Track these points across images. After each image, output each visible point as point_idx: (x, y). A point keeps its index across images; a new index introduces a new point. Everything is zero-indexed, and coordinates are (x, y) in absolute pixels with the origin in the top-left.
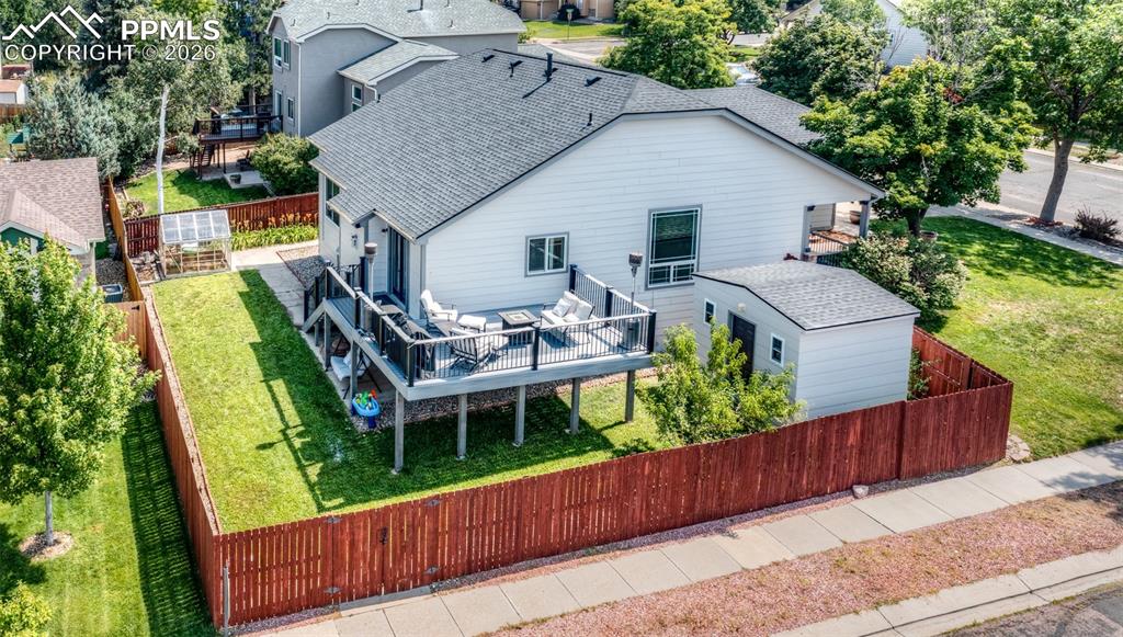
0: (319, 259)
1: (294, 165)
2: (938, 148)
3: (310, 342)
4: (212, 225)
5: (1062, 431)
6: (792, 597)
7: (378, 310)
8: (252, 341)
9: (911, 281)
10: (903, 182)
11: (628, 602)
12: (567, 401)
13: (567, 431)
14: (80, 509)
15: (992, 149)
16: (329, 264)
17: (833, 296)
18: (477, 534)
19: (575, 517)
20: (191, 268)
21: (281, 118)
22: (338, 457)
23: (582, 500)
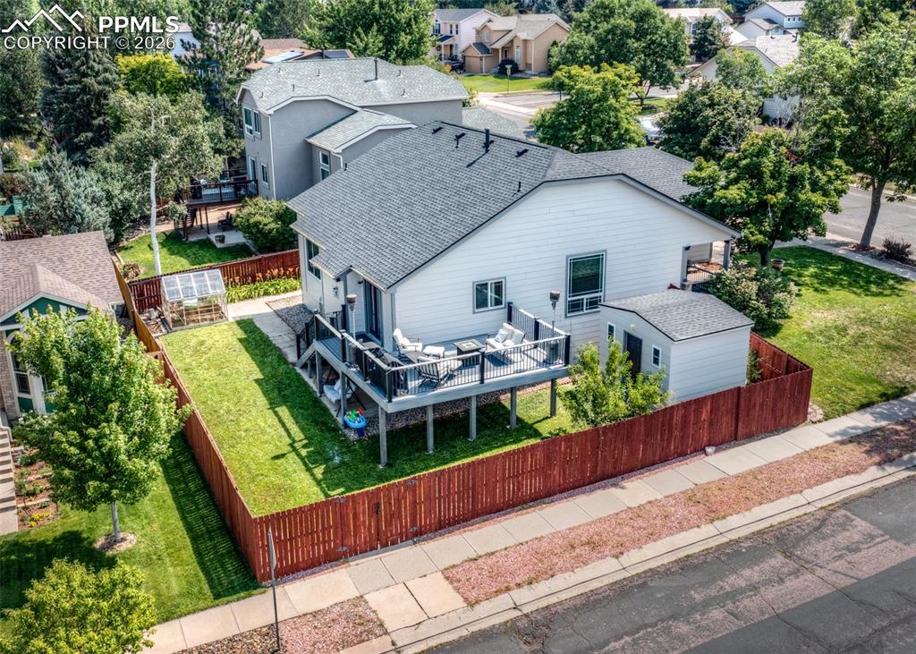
0: (303, 306)
1: (273, 226)
2: (779, 197)
3: (305, 375)
4: (208, 283)
5: (846, 399)
6: (659, 522)
7: (360, 347)
8: (255, 378)
9: (757, 300)
10: (754, 224)
11: (550, 536)
12: (507, 404)
13: (508, 427)
14: (137, 515)
15: (817, 198)
16: (316, 312)
17: (696, 315)
18: (444, 502)
19: (513, 484)
20: (193, 321)
21: (256, 181)
22: (337, 460)
23: (518, 472)
